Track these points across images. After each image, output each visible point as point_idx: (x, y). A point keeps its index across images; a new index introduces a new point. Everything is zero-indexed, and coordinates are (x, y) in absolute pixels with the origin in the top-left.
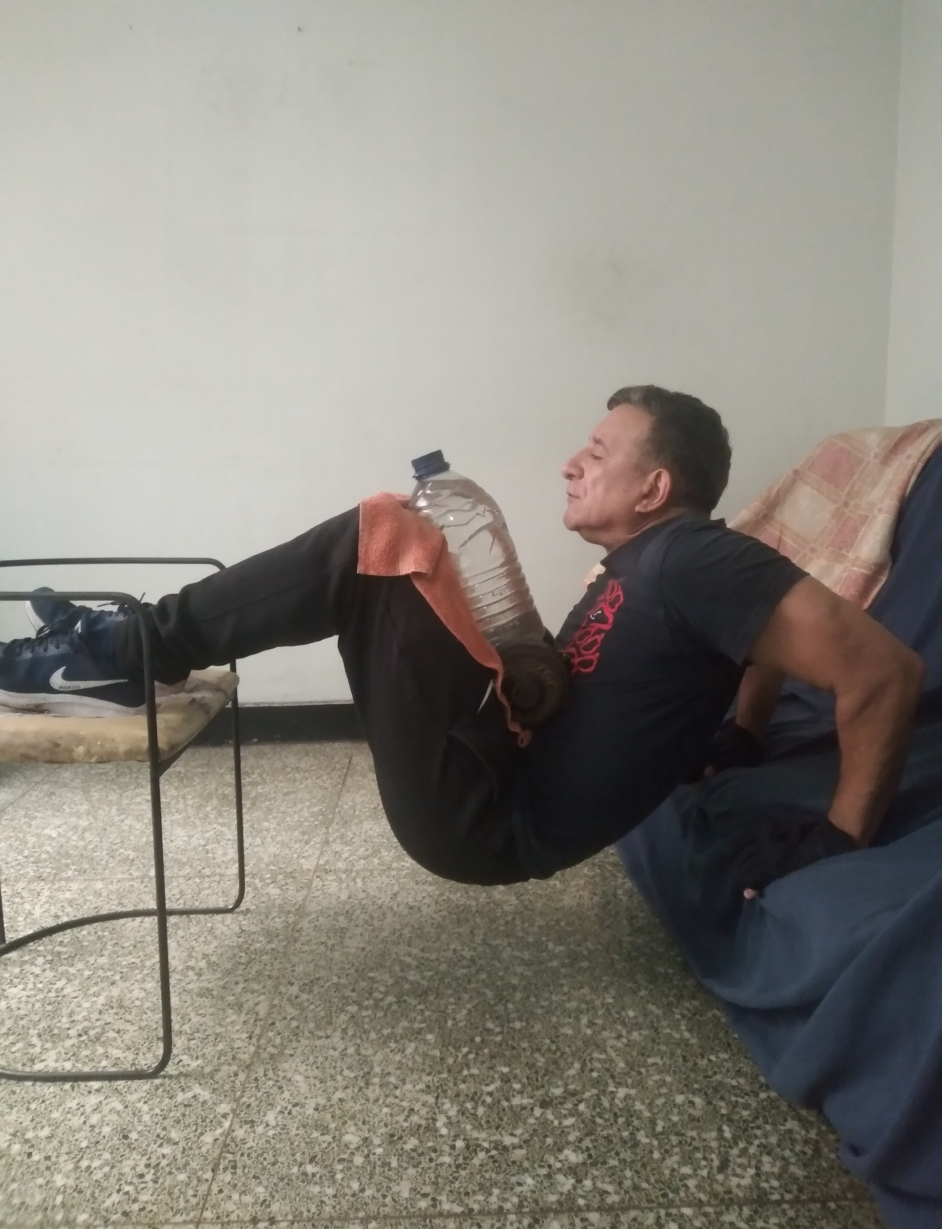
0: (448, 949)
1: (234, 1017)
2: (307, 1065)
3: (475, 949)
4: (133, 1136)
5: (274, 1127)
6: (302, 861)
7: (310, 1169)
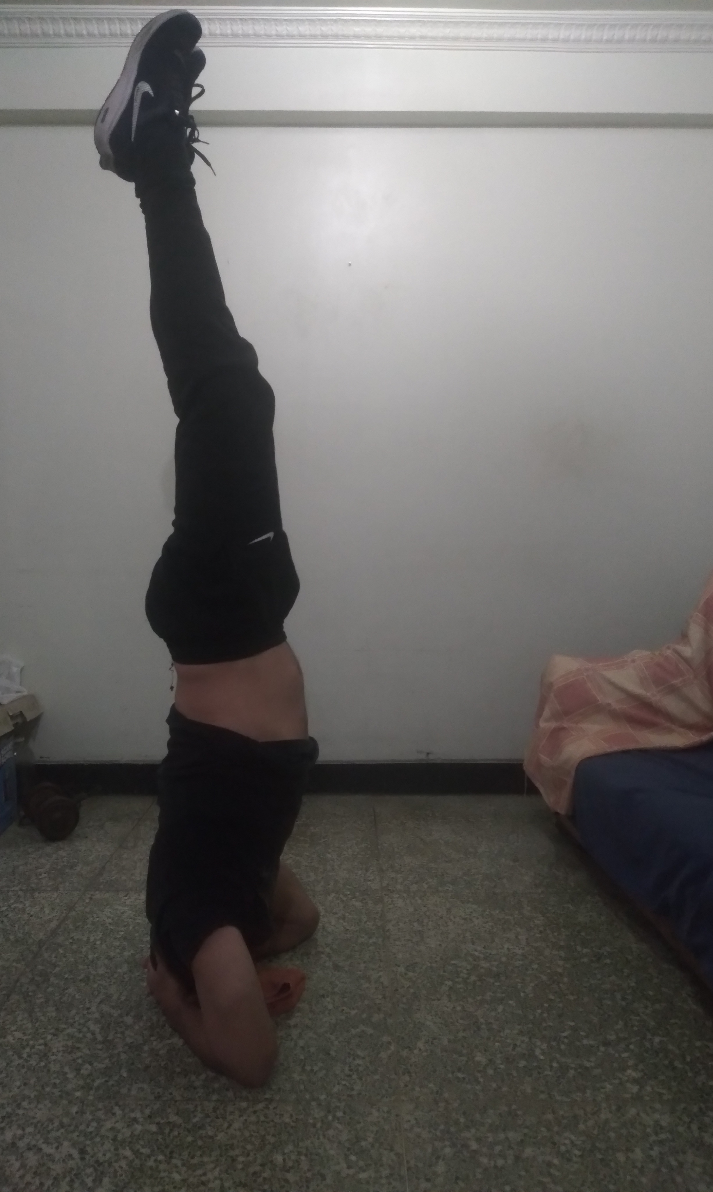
0: (503, 947)
1: (367, 985)
2: (431, 1016)
3: (523, 949)
4: (333, 1053)
5: (426, 1051)
6: (369, 883)
7: (460, 1075)
